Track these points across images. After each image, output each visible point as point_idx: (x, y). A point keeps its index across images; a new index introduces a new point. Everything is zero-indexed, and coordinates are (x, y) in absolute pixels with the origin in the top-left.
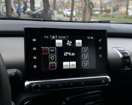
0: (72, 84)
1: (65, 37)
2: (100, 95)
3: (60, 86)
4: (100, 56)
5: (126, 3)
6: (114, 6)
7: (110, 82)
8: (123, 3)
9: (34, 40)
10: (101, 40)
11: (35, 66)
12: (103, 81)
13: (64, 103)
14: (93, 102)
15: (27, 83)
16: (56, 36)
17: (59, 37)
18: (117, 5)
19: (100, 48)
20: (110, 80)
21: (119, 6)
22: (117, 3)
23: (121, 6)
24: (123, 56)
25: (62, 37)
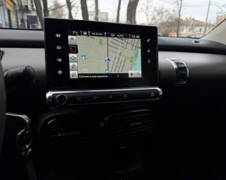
0: (111, 97)
1: (101, 35)
2: (148, 114)
3: (95, 98)
4: (149, 61)
5: (176, 29)
6: (163, 32)
7: (161, 96)
8: (173, 28)
9: (58, 36)
10: (149, 40)
11: (60, 72)
12: (153, 94)
13: (102, 124)
14: (140, 123)
15: (49, 94)
16: (89, 32)
17: (93, 34)
18: (166, 30)
19: (149, 51)
20: (161, 93)
21: (169, 32)
22: (166, 28)
23: (171, 31)
24: (178, 66)
25: (97, 34)
